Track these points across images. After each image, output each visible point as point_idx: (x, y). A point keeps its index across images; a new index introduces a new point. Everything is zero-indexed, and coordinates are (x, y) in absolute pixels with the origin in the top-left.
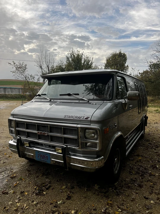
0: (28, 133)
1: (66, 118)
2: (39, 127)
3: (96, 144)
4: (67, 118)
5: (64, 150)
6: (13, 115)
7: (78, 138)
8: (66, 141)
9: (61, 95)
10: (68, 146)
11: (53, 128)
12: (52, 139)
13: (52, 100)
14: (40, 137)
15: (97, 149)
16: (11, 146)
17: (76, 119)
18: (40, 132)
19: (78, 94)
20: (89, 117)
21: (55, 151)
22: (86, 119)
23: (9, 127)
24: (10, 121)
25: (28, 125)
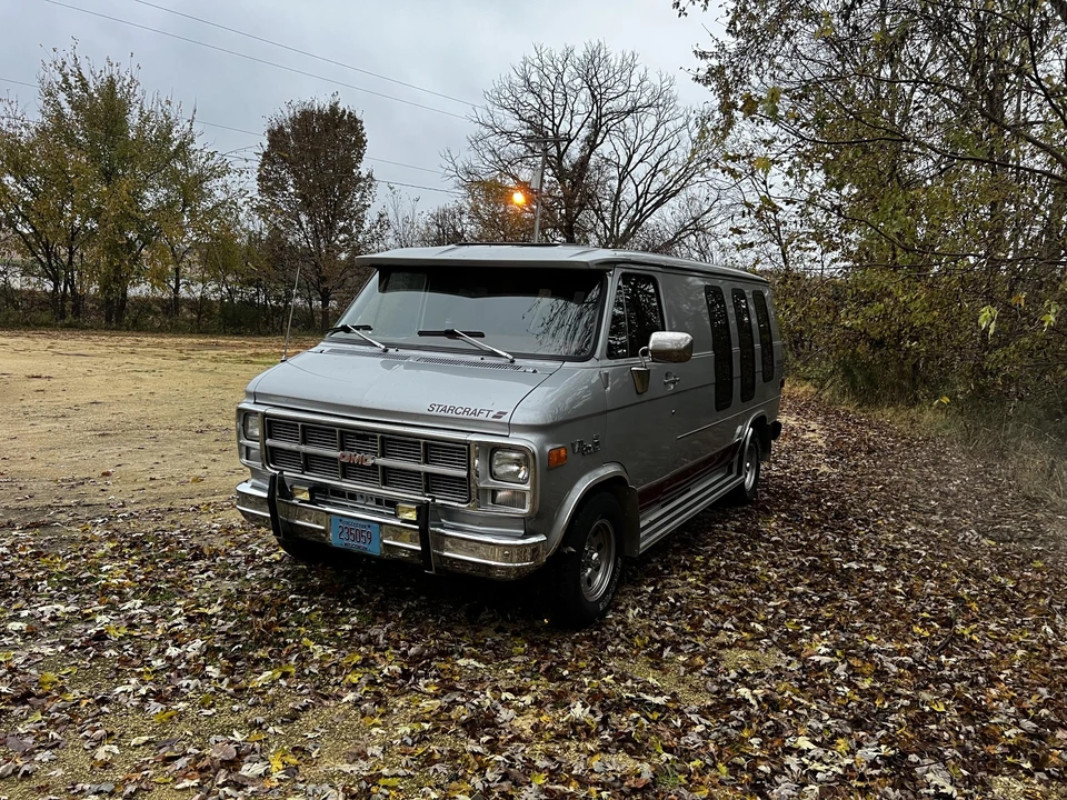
0: (307, 455)
1: (434, 413)
2: (345, 437)
3: (523, 493)
4: (438, 413)
5: (423, 510)
6: (255, 395)
7: (469, 474)
8: (431, 482)
9: (421, 334)
10: (437, 501)
11: (391, 444)
12: (387, 476)
13: (391, 351)
14: (346, 470)
15: (526, 511)
16: (245, 498)
17: (465, 415)
18: (348, 453)
19: (481, 335)
21: (396, 516)
22: (494, 417)
23: (239, 438)
24: (244, 415)
25: (308, 431)
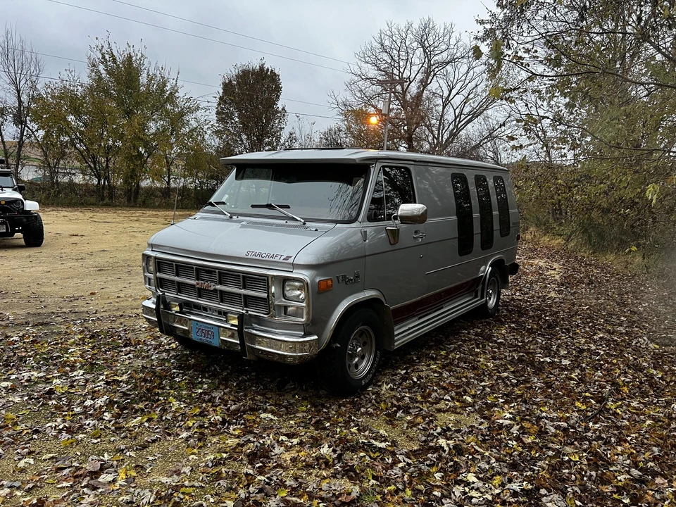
0: (179, 284)
1: (249, 257)
2: (200, 272)
3: (301, 309)
4: (251, 257)
5: (241, 317)
6: (152, 246)
7: (268, 296)
8: (248, 302)
10: (249, 312)
11: (224, 276)
12: (223, 297)
14: (201, 293)
15: (304, 320)
16: (147, 309)
17: (267, 259)
18: (200, 282)
20: (291, 257)
21: (226, 322)
22: (284, 259)
23: (144, 272)
24: (146, 258)
25: (180, 268)
